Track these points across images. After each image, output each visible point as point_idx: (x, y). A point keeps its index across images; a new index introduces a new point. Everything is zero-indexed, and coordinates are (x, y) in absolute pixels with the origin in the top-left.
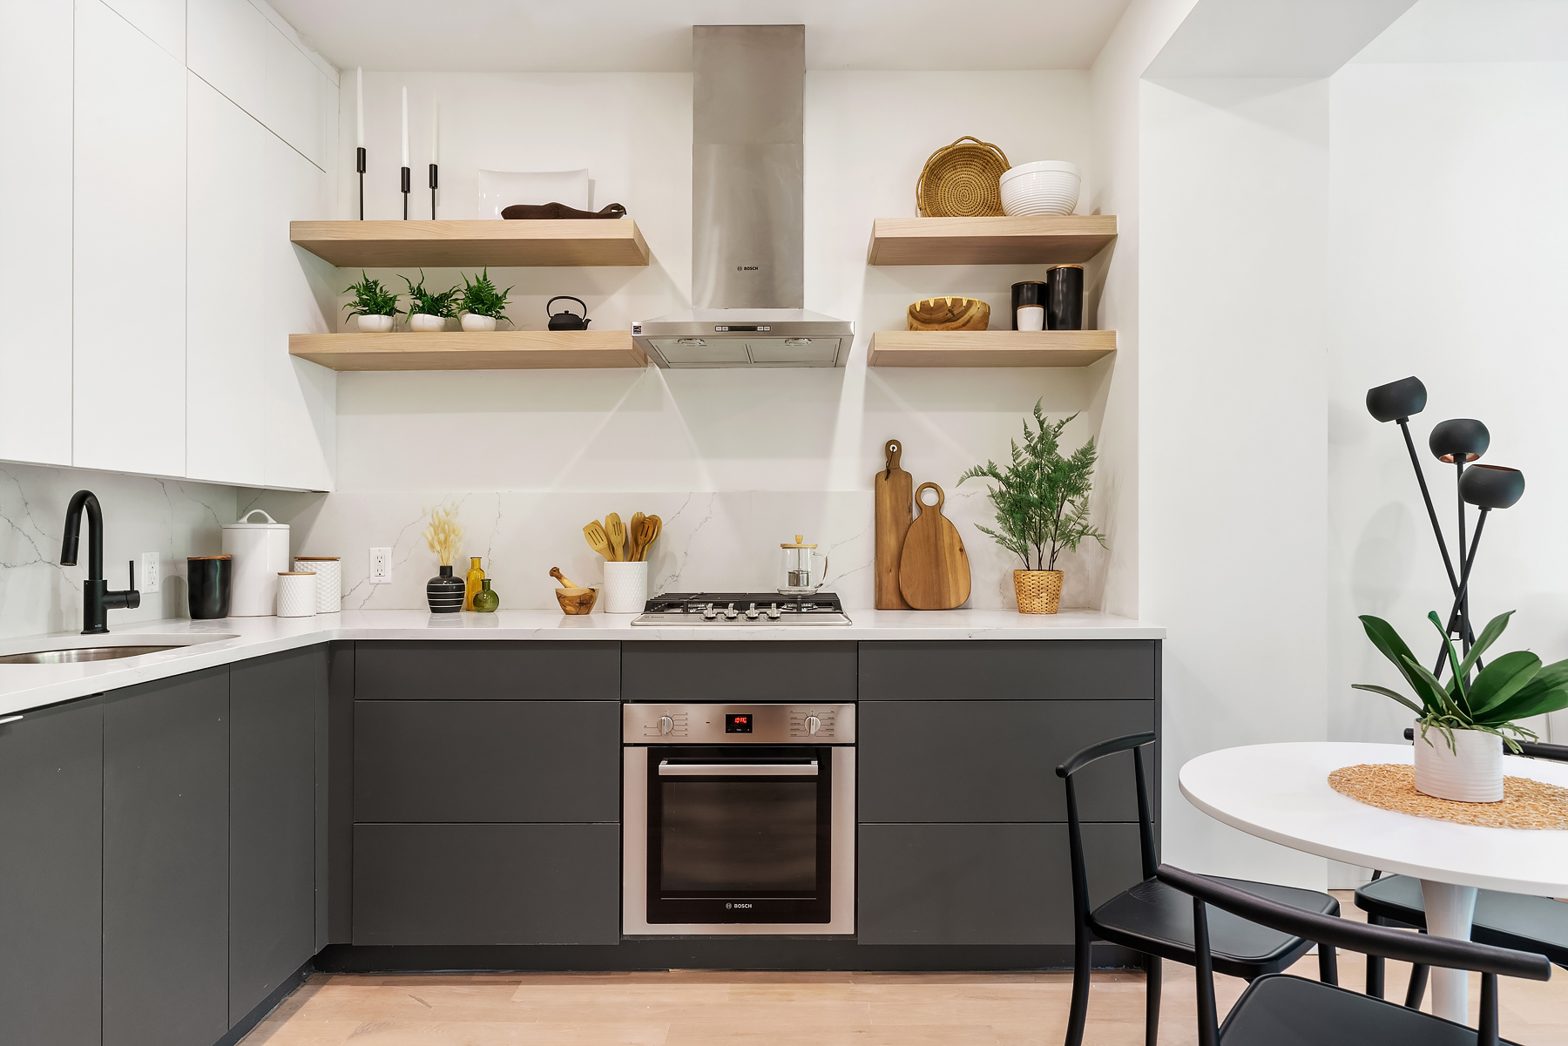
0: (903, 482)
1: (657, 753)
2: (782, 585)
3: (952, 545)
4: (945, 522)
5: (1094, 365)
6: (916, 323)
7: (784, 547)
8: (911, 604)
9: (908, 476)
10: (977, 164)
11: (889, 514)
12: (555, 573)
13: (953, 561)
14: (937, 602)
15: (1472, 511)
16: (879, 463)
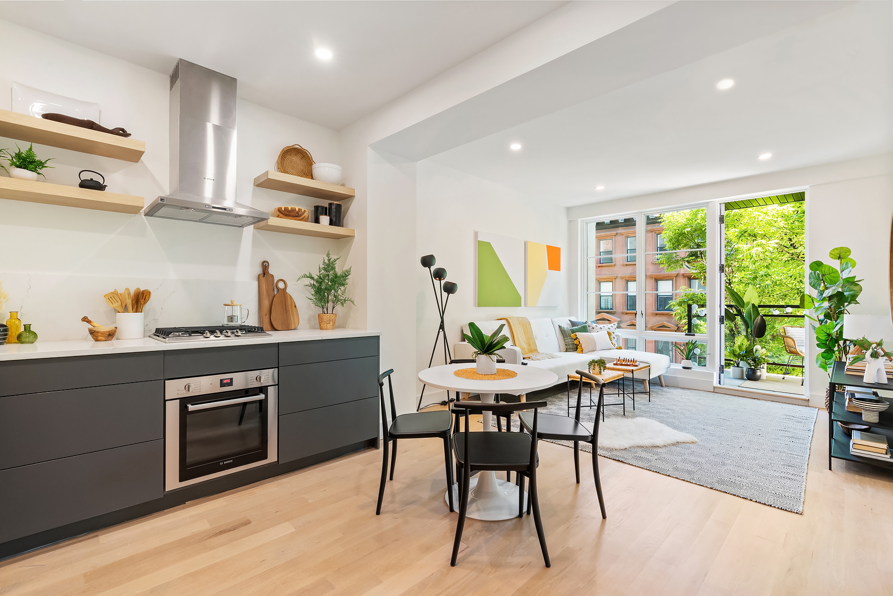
0: (270, 279)
1: (184, 402)
2: (225, 322)
3: (291, 304)
4: (289, 297)
5: (343, 240)
6: (281, 215)
7: (226, 305)
8: (277, 328)
9: (272, 276)
10: (300, 155)
11: (265, 291)
12: (85, 319)
13: (292, 311)
14: (288, 328)
15: (445, 294)
16: (259, 270)
